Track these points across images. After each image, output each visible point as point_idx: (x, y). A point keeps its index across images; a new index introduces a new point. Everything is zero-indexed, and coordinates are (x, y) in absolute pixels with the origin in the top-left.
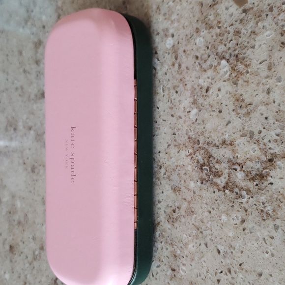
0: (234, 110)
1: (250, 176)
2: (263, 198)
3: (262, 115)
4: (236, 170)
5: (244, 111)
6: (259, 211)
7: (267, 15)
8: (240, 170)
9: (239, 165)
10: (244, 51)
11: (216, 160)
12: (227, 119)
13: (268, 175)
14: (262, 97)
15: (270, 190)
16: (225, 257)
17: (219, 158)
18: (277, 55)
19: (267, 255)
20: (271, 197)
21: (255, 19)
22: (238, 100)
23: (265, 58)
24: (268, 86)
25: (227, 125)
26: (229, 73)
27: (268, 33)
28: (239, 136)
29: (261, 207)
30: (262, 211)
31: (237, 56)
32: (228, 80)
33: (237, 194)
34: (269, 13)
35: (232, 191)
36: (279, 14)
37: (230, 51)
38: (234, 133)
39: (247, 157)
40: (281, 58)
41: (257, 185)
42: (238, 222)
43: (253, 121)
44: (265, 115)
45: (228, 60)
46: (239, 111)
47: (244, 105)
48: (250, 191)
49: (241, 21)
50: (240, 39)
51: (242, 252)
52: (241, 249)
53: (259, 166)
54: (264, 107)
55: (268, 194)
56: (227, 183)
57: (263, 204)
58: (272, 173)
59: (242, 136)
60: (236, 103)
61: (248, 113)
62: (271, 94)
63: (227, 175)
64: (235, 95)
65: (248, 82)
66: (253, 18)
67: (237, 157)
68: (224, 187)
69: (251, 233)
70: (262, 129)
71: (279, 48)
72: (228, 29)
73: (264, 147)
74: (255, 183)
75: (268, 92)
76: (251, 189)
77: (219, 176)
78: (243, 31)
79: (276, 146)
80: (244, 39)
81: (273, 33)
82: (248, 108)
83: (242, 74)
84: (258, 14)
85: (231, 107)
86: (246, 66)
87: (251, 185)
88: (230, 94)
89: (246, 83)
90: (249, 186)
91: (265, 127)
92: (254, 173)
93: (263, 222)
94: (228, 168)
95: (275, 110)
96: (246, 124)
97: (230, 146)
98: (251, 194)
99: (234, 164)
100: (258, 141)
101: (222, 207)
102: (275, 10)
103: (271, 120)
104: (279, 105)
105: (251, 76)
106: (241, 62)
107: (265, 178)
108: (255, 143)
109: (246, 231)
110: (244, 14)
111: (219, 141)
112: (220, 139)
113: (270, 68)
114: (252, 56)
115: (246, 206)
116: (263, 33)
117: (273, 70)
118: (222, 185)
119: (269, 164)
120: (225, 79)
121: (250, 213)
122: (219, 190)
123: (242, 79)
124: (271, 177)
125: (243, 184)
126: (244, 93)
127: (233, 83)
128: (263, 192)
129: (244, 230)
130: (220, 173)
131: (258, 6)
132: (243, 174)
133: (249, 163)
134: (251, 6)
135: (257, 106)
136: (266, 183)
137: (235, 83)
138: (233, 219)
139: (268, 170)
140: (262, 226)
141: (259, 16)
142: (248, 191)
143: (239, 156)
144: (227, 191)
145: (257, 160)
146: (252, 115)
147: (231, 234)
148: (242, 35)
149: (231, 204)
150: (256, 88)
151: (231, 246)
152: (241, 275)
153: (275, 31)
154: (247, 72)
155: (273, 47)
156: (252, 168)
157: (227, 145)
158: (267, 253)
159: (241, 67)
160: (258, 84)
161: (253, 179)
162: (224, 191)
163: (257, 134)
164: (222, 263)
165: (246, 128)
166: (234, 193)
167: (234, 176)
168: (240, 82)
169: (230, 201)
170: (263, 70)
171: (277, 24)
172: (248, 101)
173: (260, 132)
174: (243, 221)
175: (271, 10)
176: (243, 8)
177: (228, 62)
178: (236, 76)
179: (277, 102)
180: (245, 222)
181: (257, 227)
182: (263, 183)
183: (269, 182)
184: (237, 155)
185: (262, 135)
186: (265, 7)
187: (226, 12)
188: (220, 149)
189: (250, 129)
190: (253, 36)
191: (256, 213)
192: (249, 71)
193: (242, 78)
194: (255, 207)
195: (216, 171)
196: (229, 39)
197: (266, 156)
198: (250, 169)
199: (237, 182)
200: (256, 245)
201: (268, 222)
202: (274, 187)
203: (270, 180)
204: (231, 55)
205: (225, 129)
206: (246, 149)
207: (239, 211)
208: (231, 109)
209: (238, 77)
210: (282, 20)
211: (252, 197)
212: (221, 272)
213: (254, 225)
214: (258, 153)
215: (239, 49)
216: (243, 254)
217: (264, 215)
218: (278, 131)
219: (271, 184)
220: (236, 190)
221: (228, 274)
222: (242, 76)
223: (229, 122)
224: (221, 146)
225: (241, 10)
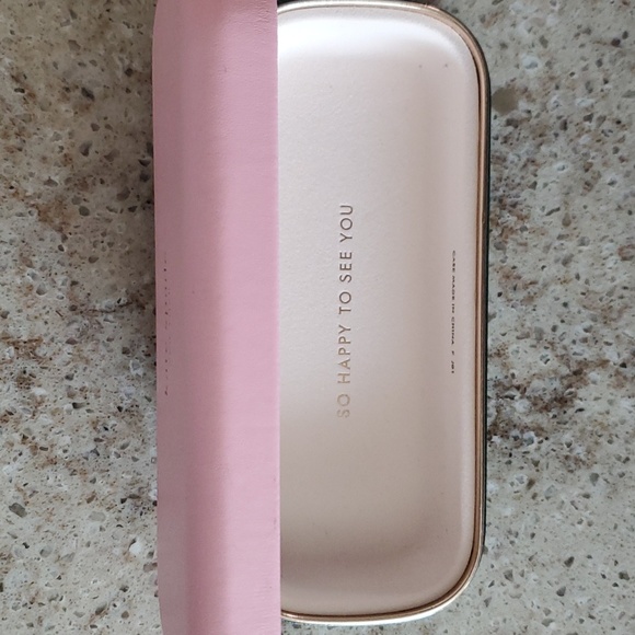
0: (500, 295)
1: (541, 404)
2: (567, 437)
3: (557, 299)
4: (512, 398)
5: (521, 295)
6: (562, 459)
7: (556, 135)
8: (521, 398)
9: (518, 389)
10: (514, 192)
13: (575, 396)
14: (554, 270)
15: (579, 421)
16: (497, 556)
18: (578, 202)
19: (580, 527)
20: (582, 431)
21: (534, 139)
22: (508, 277)
23: (556, 207)
24: (565, 252)
27: (560, 164)
28: (514, 338)
29: (566, 451)
30: (567, 457)
31: (501, 201)
33: (516, 439)
34: (561, 132)
35: (505, 435)
36: (579, 136)
38: (504, 335)
39: (533, 372)
40: (585, 207)
41: (555, 416)
42: (522, 487)
43: (540, 311)
44: (563, 300)
46: (511, 295)
47: (520, 284)
48: (542, 429)
49: (506, 139)
50: (506, 171)
51: (533, 535)
52: (530, 531)
53: (556, 384)
54: (559, 288)
55: (576, 428)
56: (494, 424)
57: (569, 445)
58: (582, 393)
59: (518, 338)
60: (505, 282)
61: (530, 299)
62: (572, 265)
63: (493, 411)
64: (502, 268)
65: (525, 245)
66: (531, 137)
67: (513, 375)
69: (548, 498)
70: (559, 324)
71: (581, 191)
73: (564, 352)
74: (551, 415)
75: (566, 262)
76: (544, 426)
78: (511, 157)
79: (586, 348)
80: (513, 172)
81: (571, 165)
82: (529, 290)
83: (512, 231)
84: (539, 132)
86: (521, 218)
87: (543, 420)
89: (521, 248)
90: (540, 420)
91: (565, 319)
92: (547, 398)
93: (570, 475)
95: (580, 290)
96: (528, 317)
97: (497, 359)
98: (544, 434)
99: (508, 389)
100: (552, 344)
102: (572, 129)
103: (574, 308)
104: (587, 282)
105: (531, 236)
106: (510, 212)
107: (569, 403)
108: (546, 348)
109: (539, 499)
110: (510, 128)
113: (566, 223)
114: (530, 202)
115: (536, 456)
116: (551, 164)
117: (573, 225)
119: (574, 378)
121: (545, 467)
123: (514, 240)
124: (581, 399)
125: (528, 420)
126: (519, 265)
127: (494, 246)
128: (567, 426)
129: (534, 497)
131: (537, 116)
132: (526, 403)
133: (536, 383)
134: (525, 115)
135: (545, 285)
136: (570, 411)
138: (512, 484)
139: (573, 390)
140: (569, 482)
141: (541, 135)
142: (539, 430)
143: (516, 373)
144: (495, 438)
145: (553, 376)
146: (538, 301)
147: (508, 512)
148: (508, 164)
149: (507, 459)
150: (544, 255)
151: (510, 532)
152: (533, 576)
153: (574, 163)
154: (524, 229)
155: (570, 188)
156: (544, 390)
158: (580, 522)
159: (509, 219)
160: (547, 248)
161: (547, 408)
162: (490, 439)
163: (550, 331)
164: (492, 566)
165: (528, 324)
166: (511, 439)
167: (508, 409)
168: (511, 245)
169: (504, 454)
170: (555, 225)
171: (574, 150)
172: (527, 277)
173: (554, 329)
174: (531, 483)
175: (565, 126)
176: (508, 116)
178: (501, 235)
179: (583, 278)
180: (537, 484)
181: (558, 487)
182: (565, 412)
183: (577, 408)
184: (512, 371)
185: (559, 333)
186: (552, 121)
189: (537, 325)
190: (531, 168)
191: (554, 464)
192: (528, 226)
193: (512, 239)
194: (554, 453)
197: (569, 367)
198: (540, 393)
199: (515, 419)
200: (558, 516)
201: (578, 473)
202: (585, 415)
203: (579, 404)
206: (530, 360)
207: (522, 468)
208: (494, 293)
209: (506, 237)
210: (585, 146)
211: (547, 439)
212: (492, 584)
213: (553, 483)
214: (554, 363)
215: (504, 188)
216: (535, 539)
217: (571, 463)
218: (588, 323)
219: (581, 410)
220: (515, 432)
221: (506, 582)
222: (514, 236)
225: (504, 120)
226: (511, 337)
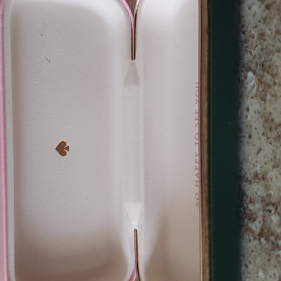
0: (263, 134)
4: (270, 211)
5: (274, 134)
8: (275, 213)
9: (274, 206)
10: (270, 57)
11: (249, 199)
12: (257, 146)
17: (252, 197)
21: (279, 15)
22: (267, 121)
25: (258, 153)
26: (256, 87)
31: (263, 65)
32: (256, 96)
33: (273, 244)
35: (267, 240)
37: (256, 59)
38: (266, 164)
45: (254, 70)
46: (269, 134)
47: (273, 126)
49: (265, 19)
50: (265, 43)
56: (262, 229)
59: (274, 167)
60: (266, 124)
61: (279, 137)
63: (261, 219)
64: (264, 114)
65: (276, 96)
66: (277, 14)
67: (271, 194)
68: (260, 235)
72: (252, 32)
77: (254, 220)
78: (268, 32)
80: (269, 42)
82: (278, 130)
83: (269, 86)
85: (261, 130)
86: (273, 76)
88: (259, 113)
89: (274, 98)
94: (262, 209)
96: (278, 151)
97: (262, 181)
99: (268, 205)
101: (258, 260)
105: (279, 88)
106: (268, 72)
110: (267, 11)
111: (250, 174)
112: (252, 171)
114: (278, 63)
118: (257, 231)
120: (253, 96)
122: (255, 239)
123: (270, 93)
125: (278, 231)
126: (273, 111)
127: (261, 99)
130: (254, 216)
132: (278, 217)
137: (264, 100)
138: (271, 277)
144: (262, 240)
148: (266, 37)
149: (267, 258)
154: (275, 83)
157: (259, 179)
159: (268, 77)
162: (260, 240)
165: (278, 156)
166: (270, 243)
167: (269, 220)
168: (268, 97)
169: (267, 254)
172: (277, 121)
176: (265, 3)
177: (254, 74)
178: (263, 91)
184: (270, 191)
187: (249, 12)
188: (253, 185)
190: (278, 36)
192: (277, 81)
195: (251, 213)
196: (254, 45)
199: (272, 228)
204: (257, 64)
205: (256, 159)
206: (279, 184)
207: (275, 267)
208: (261, 133)
209: (266, 91)
215: (265, 55)
220: (272, 238)
222: (270, 90)
223: (260, 150)
224: (253, 180)
225: (263, 6)
226: (269, 166)
